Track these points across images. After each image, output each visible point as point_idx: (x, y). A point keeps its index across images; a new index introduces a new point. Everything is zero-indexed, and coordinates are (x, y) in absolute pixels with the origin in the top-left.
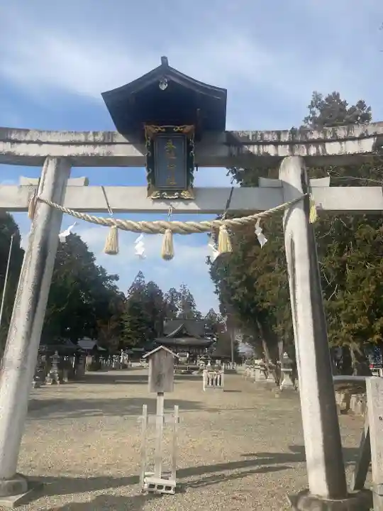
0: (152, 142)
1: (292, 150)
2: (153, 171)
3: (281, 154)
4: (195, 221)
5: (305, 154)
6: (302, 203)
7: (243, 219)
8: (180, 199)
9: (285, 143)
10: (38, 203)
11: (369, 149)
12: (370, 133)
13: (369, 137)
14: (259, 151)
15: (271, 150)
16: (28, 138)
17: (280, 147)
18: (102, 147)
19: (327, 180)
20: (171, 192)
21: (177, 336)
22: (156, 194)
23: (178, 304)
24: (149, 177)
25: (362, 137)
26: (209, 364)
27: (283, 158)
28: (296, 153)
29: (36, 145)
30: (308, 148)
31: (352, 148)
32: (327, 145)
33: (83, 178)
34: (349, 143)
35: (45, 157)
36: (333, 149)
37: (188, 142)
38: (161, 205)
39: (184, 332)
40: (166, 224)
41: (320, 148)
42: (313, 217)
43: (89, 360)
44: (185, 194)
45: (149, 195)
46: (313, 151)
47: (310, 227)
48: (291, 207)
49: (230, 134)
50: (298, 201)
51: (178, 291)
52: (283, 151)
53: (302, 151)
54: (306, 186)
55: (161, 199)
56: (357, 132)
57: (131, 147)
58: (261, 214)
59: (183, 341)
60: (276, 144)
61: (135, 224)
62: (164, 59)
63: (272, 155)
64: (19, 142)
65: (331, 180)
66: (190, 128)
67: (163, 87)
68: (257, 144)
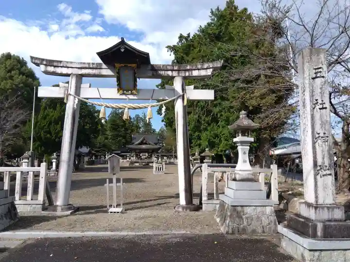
0: (119, 70)
1: (178, 73)
2: (120, 82)
3: (174, 75)
4: (138, 103)
5: (184, 75)
6: (182, 97)
8: (132, 94)
9: (176, 70)
10: (69, 96)
11: (210, 74)
12: (211, 66)
13: (210, 68)
14: (165, 73)
15: (170, 73)
16: (61, 65)
17: (174, 72)
18: (96, 70)
19: (192, 87)
20: (127, 91)
21: (140, 144)
22: (121, 92)
23: (141, 124)
24: (118, 85)
25: (207, 68)
26: (160, 160)
27: (175, 77)
28: (180, 75)
29: (66, 68)
30: (185, 73)
31: (203, 73)
32: (193, 71)
33: (89, 84)
34: (202, 71)
35: (70, 74)
36: (195, 73)
37: (134, 70)
38: (124, 97)
39: (145, 142)
40: (125, 105)
41: (190, 73)
43: (86, 159)
44: (134, 92)
45: (118, 92)
46: (187, 74)
47: (184, 107)
48: (177, 98)
49: (152, 66)
50: (180, 96)
51: (141, 116)
52: (175, 74)
53: (183, 74)
54: (183, 90)
55: (123, 94)
56: (206, 66)
57: (109, 70)
58: (165, 102)
59: (144, 146)
60: (172, 70)
61: (112, 105)
62: (122, 39)
63: (170, 75)
64: (58, 67)
65: (194, 86)
66: (134, 65)
67: (123, 50)
68: (164, 70)
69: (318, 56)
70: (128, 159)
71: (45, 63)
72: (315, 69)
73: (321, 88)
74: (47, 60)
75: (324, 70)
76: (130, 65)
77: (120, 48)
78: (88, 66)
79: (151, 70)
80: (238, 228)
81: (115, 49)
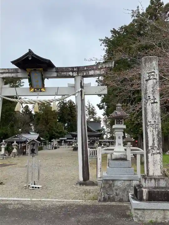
0: (29, 73)
1: (78, 74)
2: (31, 82)
5: (82, 75)
12: (104, 67)
14: (67, 74)
15: (71, 74)
17: (74, 72)
25: (101, 68)
27: (75, 76)
28: (79, 75)
32: (90, 71)
34: (97, 70)
37: (42, 73)
45: (30, 91)
46: (85, 74)
52: (75, 74)
54: (81, 87)
66: (41, 69)
67: (30, 59)
68: (66, 71)
69: (151, 63)
72: (149, 73)
73: (153, 88)
75: (156, 74)
76: (38, 69)
77: (28, 57)
78: (7, 71)
79: (56, 72)
80: (109, 197)
81: (25, 57)
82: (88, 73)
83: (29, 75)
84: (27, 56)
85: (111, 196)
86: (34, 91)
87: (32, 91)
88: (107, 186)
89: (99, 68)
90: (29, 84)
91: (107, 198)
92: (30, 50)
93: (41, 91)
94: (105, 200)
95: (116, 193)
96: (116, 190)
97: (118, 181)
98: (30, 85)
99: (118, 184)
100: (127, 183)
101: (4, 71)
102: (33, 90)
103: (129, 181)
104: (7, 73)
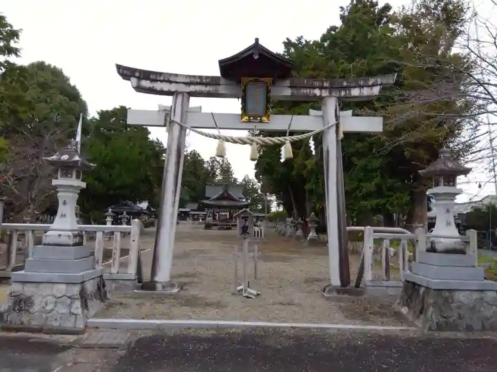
0: (245, 86)
1: (330, 93)
3: (323, 95)
5: (339, 95)
6: (335, 128)
7: (300, 137)
9: (326, 88)
11: (377, 93)
12: (379, 83)
13: (378, 85)
14: (310, 92)
15: (317, 92)
16: (162, 79)
17: (323, 90)
18: (211, 87)
19: (350, 112)
20: (255, 118)
25: (373, 85)
27: (325, 97)
28: (333, 95)
29: (168, 84)
30: (340, 92)
31: (366, 92)
32: (352, 90)
34: (365, 89)
35: (174, 92)
36: (355, 92)
37: (268, 87)
39: (226, 196)
41: (347, 92)
42: (341, 136)
46: (343, 93)
47: (338, 143)
48: (329, 129)
49: (292, 81)
52: (325, 93)
53: (337, 93)
56: (371, 82)
59: (225, 203)
60: (321, 88)
63: (318, 95)
64: (157, 81)
65: (353, 112)
66: (268, 79)
68: (309, 88)
70: (201, 221)
71: (137, 74)
74: (141, 71)
76: (262, 79)
77: (253, 53)
78: (199, 81)
79: (290, 87)
80: (447, 323)
81: (246, 55)
82: (350, 92)
83: (244, 91)
84: (250, 52)
85: (451, 320)
86: (249, 121)
87: (243, 120)
88: (440, 301)
89: (370, 84)
90: (241, 106)
91: (444, 324)
92: (257, 40)
93: (261, 121)
94: (440, 327)
95: (459, 315)
96: (459, 307)
97: (460, 292)
98: (242, 109)
99: (461, 297)
100: (476, 295)
101: (192, 79)
102: (246, 118)
103: (479, 292)
104: (197, 84)
